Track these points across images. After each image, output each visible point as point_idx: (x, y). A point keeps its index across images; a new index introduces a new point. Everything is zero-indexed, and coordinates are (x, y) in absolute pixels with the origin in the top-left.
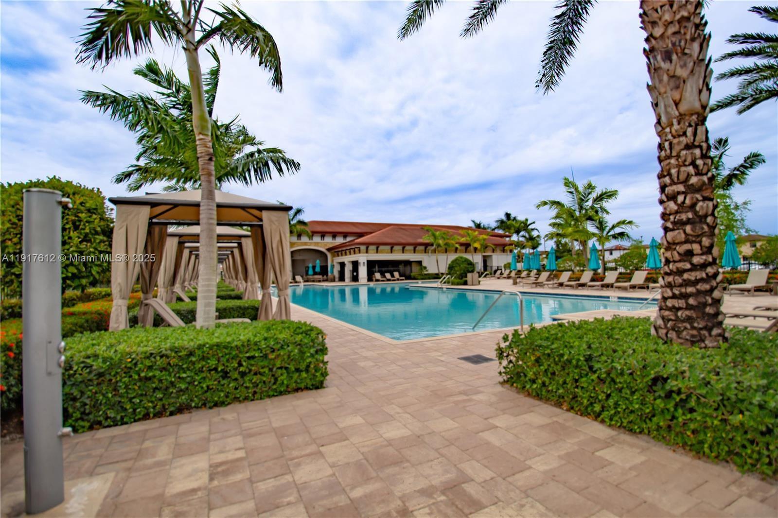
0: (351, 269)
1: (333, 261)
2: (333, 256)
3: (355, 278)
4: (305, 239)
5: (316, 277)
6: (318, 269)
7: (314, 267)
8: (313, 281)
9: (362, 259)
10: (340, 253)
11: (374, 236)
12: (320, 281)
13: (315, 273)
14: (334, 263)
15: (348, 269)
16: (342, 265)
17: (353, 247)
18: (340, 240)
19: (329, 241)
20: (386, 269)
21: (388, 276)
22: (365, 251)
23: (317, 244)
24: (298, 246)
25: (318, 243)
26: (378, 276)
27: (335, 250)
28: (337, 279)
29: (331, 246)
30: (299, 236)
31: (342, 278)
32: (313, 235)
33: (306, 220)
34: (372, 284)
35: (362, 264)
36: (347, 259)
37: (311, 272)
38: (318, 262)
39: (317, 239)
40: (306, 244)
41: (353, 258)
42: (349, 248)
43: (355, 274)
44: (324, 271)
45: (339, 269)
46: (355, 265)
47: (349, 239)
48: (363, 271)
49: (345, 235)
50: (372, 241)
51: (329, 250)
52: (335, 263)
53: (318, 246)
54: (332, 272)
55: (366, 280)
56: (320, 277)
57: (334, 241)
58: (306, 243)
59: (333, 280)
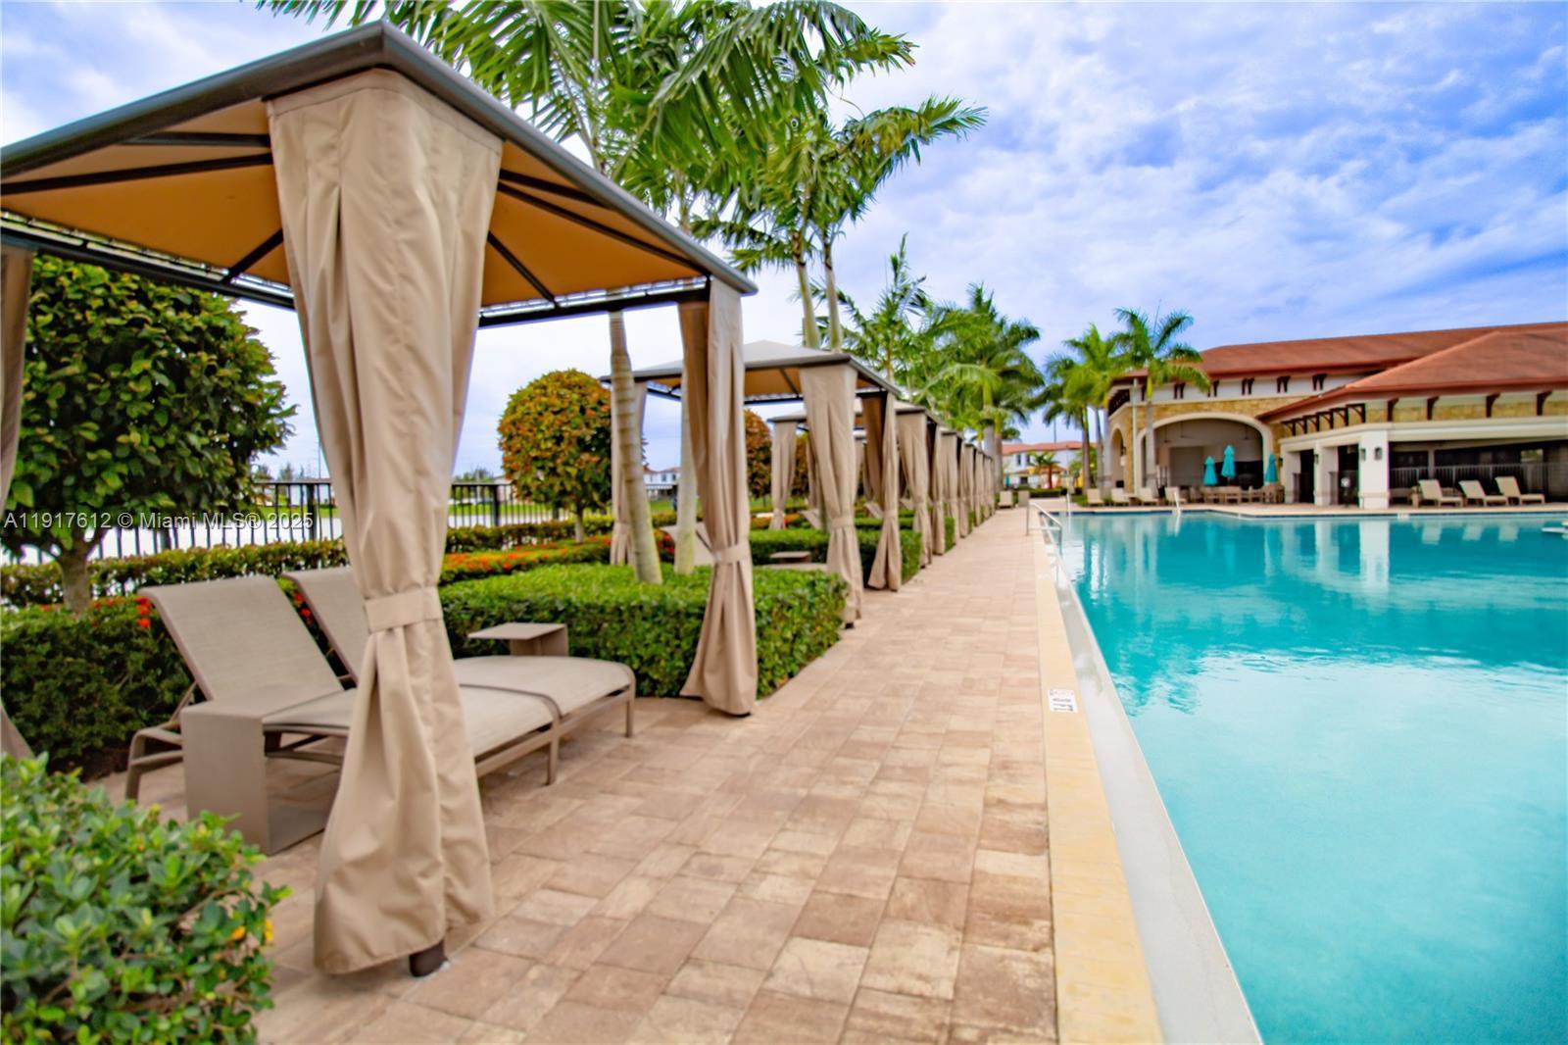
0: (1335, 468)
1: (1277, 448)
2: (1279, 434)
3: (1348, 496)
4: (1193, 395)
5: (1226, 490)
6: (1228, 471)
7: (1218, 467)
8: (1216, 501)
9: (1373, 438)
10: (1299, 427)
11: (1419, 369)
12: (1232, 502)
13: (1222, 481)
14: (1281, 454)
15: (1325, 469)
16: (1307, 458)
17: (1342, 405)
18: (1301, 390)
19: (1266, 395)
20: (1466, 467)
21: (1473, 489)
22: (1384, 413)
23: (1230, 404)
24: (1177, 412)
25: (1232, 402)
26: (1430, 488)
27: (1284, 420)
28: (1289, 498)
29: (1272, 408)
30: (1179, 388)
31: (1305, 494)
32: (1216, 385)
33: (1199, 347)
34: (1403, 514)
35: (1370, 454)
36: (1323, 442)
37: (1210, 477)
38: (1229, 451)
39: (1230, 392)
40: (1197, 406)
41: (1342, 436)
42: (1326, 408)
43: (1346, 483)
44: (1250, 476)
45: (1298, 470)
46: (1349, 458)
47: (1330, 385)
48: (1374, 476)
49: (1319, 376)
50: (1411, 381)
51: (1265, 418)
52: (1283, 454)
53: (1233, 410)
54: (1276, 478)
55: (1385, 502)
56: (1237, 490)
57: (1282, 394)
58: (1197, 403)
59: (1279, 499)
